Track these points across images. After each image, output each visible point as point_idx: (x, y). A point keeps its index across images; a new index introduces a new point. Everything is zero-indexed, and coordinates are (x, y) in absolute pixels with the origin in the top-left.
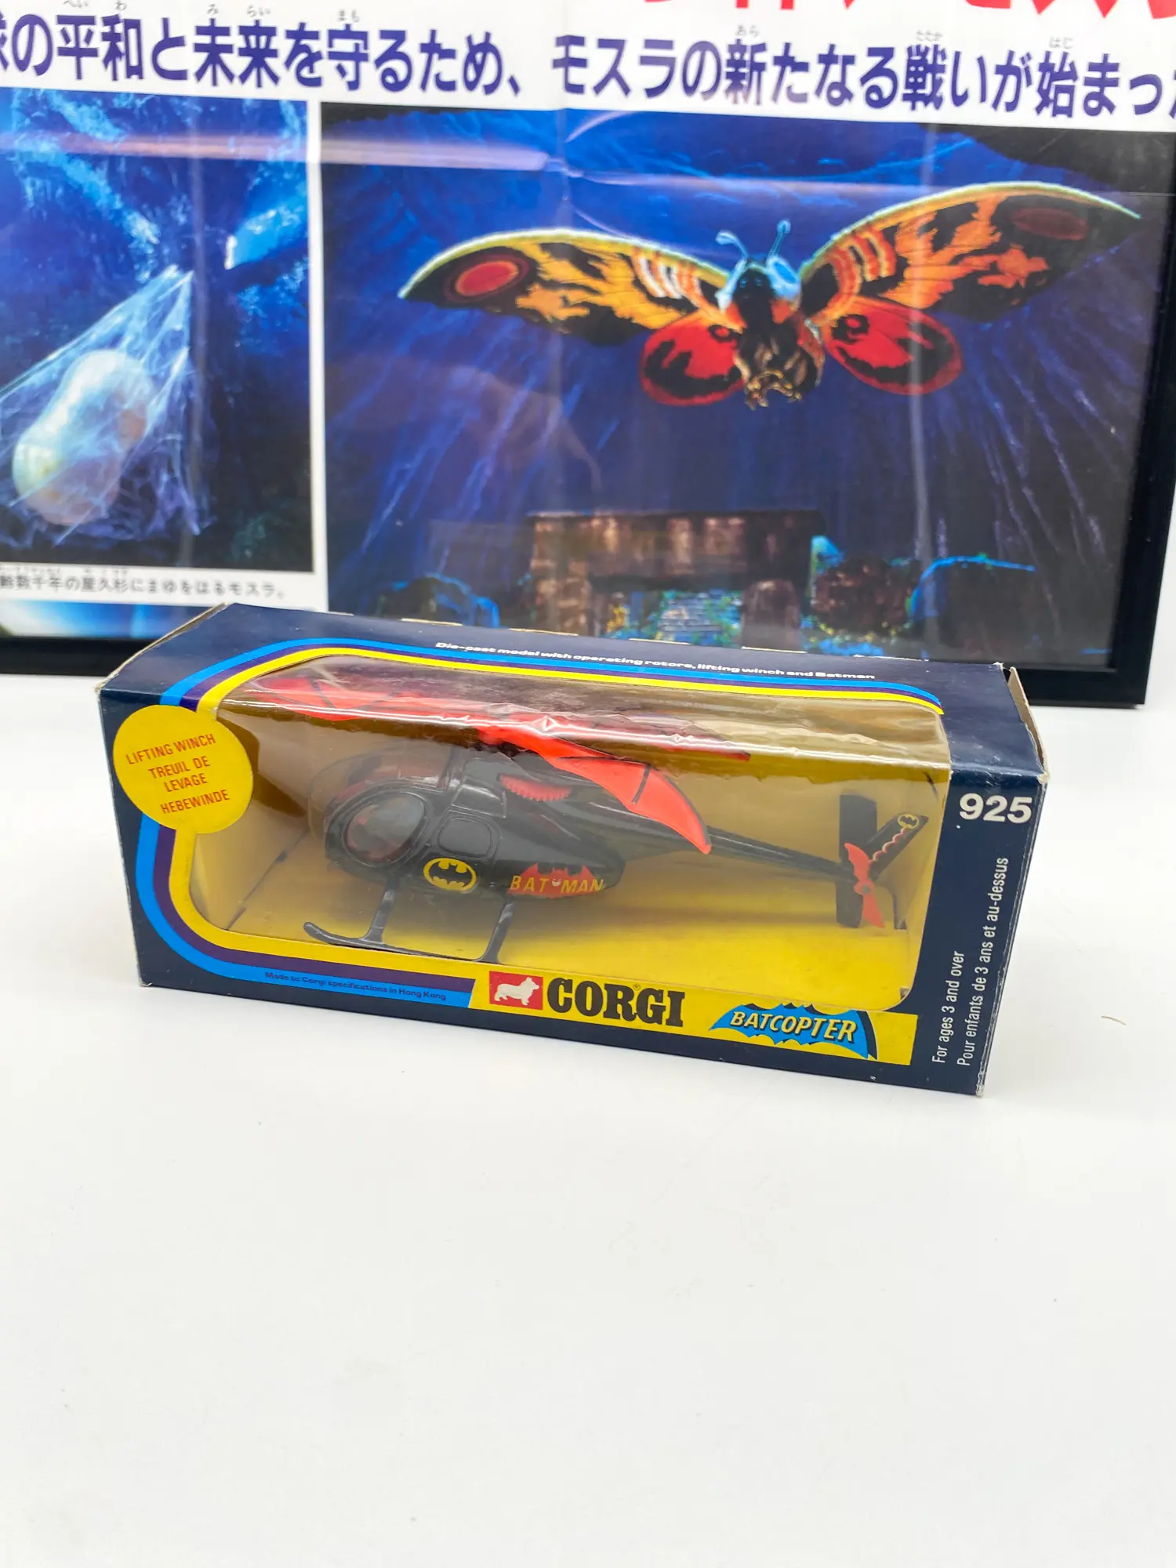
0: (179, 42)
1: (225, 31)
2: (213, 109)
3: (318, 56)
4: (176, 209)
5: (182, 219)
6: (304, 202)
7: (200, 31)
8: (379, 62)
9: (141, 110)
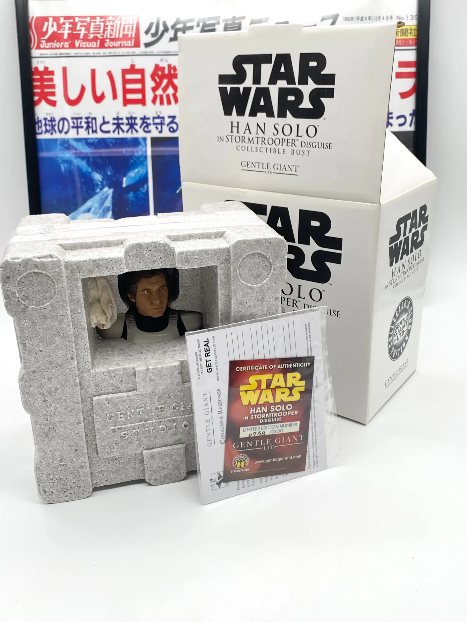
0: (108, 122)
1: (122, 119)
2: (118, 141)
3: (150, 124)
4: (107, 170)
5: (109, 173)
6: (147, 166)
7: (114, 119)
8: (168, 125)
9: (96, 143)
